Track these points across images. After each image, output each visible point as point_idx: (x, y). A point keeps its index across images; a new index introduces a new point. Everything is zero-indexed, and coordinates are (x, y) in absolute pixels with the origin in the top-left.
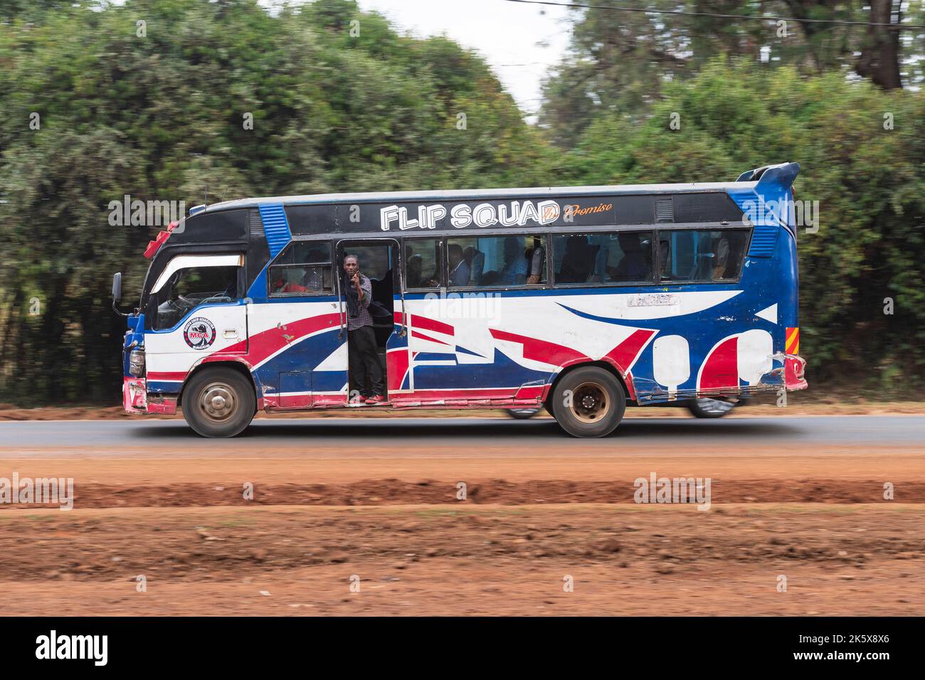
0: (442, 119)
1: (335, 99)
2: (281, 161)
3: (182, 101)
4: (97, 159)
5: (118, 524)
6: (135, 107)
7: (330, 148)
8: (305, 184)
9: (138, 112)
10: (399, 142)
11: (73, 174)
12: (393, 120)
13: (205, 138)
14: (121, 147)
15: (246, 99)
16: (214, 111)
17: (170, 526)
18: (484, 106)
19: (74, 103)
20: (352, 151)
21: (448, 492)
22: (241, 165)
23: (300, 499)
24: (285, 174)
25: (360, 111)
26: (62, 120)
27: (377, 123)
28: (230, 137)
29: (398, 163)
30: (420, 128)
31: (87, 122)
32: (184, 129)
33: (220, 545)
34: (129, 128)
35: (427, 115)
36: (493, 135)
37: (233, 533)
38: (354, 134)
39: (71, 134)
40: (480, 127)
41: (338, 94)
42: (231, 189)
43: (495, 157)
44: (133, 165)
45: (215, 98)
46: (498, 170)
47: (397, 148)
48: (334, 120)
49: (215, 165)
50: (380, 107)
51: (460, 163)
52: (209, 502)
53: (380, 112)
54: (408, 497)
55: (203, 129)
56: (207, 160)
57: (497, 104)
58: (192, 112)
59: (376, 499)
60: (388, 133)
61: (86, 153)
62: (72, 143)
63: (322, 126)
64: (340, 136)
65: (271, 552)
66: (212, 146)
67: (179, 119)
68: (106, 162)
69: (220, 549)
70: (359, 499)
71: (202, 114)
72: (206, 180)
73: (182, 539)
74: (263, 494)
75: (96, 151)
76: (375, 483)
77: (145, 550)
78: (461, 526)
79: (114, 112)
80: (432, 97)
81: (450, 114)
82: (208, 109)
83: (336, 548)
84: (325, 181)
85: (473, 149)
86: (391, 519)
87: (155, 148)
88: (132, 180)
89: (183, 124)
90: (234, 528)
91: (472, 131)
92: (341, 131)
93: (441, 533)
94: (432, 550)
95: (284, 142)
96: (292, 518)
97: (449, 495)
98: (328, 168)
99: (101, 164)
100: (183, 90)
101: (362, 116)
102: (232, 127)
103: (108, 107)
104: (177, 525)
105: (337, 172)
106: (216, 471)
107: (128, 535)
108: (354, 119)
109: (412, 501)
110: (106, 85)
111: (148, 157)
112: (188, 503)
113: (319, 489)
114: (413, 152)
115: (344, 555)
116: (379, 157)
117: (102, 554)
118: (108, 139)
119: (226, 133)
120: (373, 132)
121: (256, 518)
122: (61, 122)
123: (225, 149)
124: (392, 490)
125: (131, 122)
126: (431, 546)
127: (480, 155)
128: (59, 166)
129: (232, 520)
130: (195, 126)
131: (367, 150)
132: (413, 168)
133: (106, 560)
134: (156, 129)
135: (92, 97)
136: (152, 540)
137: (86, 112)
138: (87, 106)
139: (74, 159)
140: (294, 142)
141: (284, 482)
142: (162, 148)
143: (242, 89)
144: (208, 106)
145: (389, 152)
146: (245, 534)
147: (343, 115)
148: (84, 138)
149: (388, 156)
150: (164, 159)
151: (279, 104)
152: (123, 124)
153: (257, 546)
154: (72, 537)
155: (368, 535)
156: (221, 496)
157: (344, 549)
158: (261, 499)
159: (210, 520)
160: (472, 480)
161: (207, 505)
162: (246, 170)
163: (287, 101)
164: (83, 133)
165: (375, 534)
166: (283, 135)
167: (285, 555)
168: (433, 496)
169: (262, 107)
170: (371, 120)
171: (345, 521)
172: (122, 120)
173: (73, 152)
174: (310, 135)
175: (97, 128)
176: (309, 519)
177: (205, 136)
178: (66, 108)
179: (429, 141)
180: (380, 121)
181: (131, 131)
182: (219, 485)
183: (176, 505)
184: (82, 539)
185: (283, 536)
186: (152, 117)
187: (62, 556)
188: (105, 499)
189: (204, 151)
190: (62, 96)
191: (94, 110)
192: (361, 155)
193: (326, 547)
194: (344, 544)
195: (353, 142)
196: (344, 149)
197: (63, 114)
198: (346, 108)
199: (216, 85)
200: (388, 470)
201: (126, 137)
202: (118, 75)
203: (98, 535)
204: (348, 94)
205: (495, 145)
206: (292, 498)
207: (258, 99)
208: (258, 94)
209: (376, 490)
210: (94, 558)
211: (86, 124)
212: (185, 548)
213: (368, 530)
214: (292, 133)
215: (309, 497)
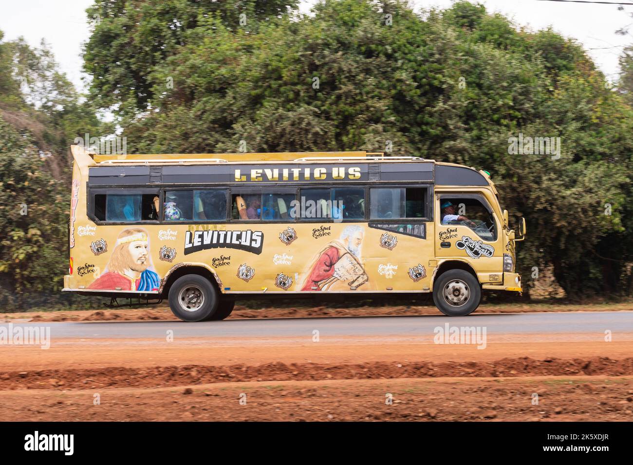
0: (550, 92)
1: (470, 80)
2: (434, 126)
3: (359, 85)
4: (301, 129)
5: (329, 392)
6: (327, 90)
7: (468, 116)
8: (452, 143)
9: (328, 93)
10: (519, 110)
11: (283, 140)
12: (513, 93)
13: (376, 111)
14: (316, 120)
15: (408, 82)
16: (383, 92)
17: (366, 393)
18: (581, 81)
19: (282, 89)
20: (484, 117)
21: (567, 367)
22: (403, 130)
23: (458, 373)
24: (437, 136)
25: (490, 88)
26: (274, 101)
27: (502, 97)
28: (396, 110)
29: (519, 125)
30: (535, 99)
31: (292, 102)
32: (362, 105)
33: (404, 407)
34: (323, 106)
35: (540, 89)
36: (588, 102)
37: (413, 397)
38: (486, 105)
39: (281, 110)
40: (579, 97)
41: (473, 76)
42: (399, 147)
43: (591, 119)
44: (326, 133)
45: (384, 82)
46: (592, 128)
47: (517, 114)
48: (471, 95)
49: (385, 131)
50: (505, 84)
51: (566, 124)
52: (392, 375)
53: (504, 88)
54: (537, 371)
55: (377, 105)
56: (380, 127)
57: (591, 79)
58: (368, 93)
59: (513, 372)
60: (511, 104)
61: (293, 125)
62: (281, 118)
63: (463, 100)
64: (476, 107)
65: (441, 411)
66: (383, 117)
67: (358, 98)
68: (307, 131)
69: (406, 409)
70: (501, 373)
71: (376, 93)
72: (378, 141)
73: (375, 402)
74: (432, 369)
75: (300, 123)
76: (513, 360)
77: (350, 410)
78: (579, 391)
79: (312, 94)
80: (543, 76)
81: (556, 88)
82: (378, 90)
83: (487, 407)
84: (466, 140)
85: (573, 114)
86: (527, 387)
87: (341, 119)
88: (325, 143)
89: (362, 101)
90: (412, 394)
91: (572, 100)
92: (477, 103)
93: (563, 397)
94: (558, 409)
95: (435, 112)
96: (455, 386)
97: (567, 369)
98: (467, 130)
99: (303, 132)
100: (361, 77)
101: (491, 91)
102: (397, 103)
103: (307, 91)
104: (372, 392)
105: (475, 132)
106: (396, 353)
107: (336, 400)
108: (486, 94)
109: (542, 374)
110: (304, 75)
111: (337, 127)
112: (378, 376)
113: (472, 365)
114: (530, 117)
115: (494, 413)
116: (505, 122)
117: (319, 414)
118: (309, 114)
119: (392, 107)
120: (500, 103)
121: (428, 387)
122: (274, 103)
123: (392, 119)
124: (526, 365)
125: (324, 102)
126: (557, 406)
127: (580, 117)
128: (274, 135)
129: (411, 388)
130: (370, 103)
131: (496, 117)
132: (530, 128)
133: (321, 418)
134: (342, 105)
135: (295, 84)
136: (355, 403)
137: (291, 95)
138: (293, 91)
139: (284, 130)
140: (441, 113)
141: (446, 361)
142: (346, 120)
143: (404, 75)
144: (378, 88)
145: (512, 118)
146: (421, 398)
147: (477, 91)
148: (290, 114)
149: (511, 120)
150: (349, 127)
151: (431, 85)
152: (319, 103)
153: (431, 407)
154: (296, 401)
155: (511, 398)
156: (402, 371)
157: (494, 409)
158: (430, 373)
159: (396, 388)
160: (584, 358)
161: (392, 377)
162: (406, 134)
163: (436, 83)
164: (289, 111)
165: (514, 398)
166: (434, 107)
167: (451, 414)
168: (557, 370)
169: (418, 87)
170: (498, 94)
171: (494, 388)
172: (318, 100)
173: (282, 124)
174: (454, 107)
175: (300, 107)
176: (468, 387)
177: (377, 110)
178: (277, 93)
179: (541, 109)
180: (503, 95)
181: (323, 108)
182: (400, 363)
183: (369, 377)
184: (305, 402)
185: (447, 399)
186: (339, 97)
187: (292, 415)
188: (317, 374)
189: (377, 121)
190: (274, 84)
191: (297, 94)
192: (492, 120)
193: (480, 407)
194: (494, 405)
195: (485, 110)
196: (479, 117)
197: (274, 97)
198: (480, 86)
199: (384, 73)
200: (521, 352)
201: (319, 112)
202: (313, 68)
203: (315, 399)
204: (481, 75)
205: (591, 110)
206: (453, 372)
207: (415, 81)
208: (414, 78)
209: (515, 366)
210: (314, 416)
211: (292, 104)
212: (377, 408)
213: (510, 395)
214: (440, 105)
215: (464, 371)
